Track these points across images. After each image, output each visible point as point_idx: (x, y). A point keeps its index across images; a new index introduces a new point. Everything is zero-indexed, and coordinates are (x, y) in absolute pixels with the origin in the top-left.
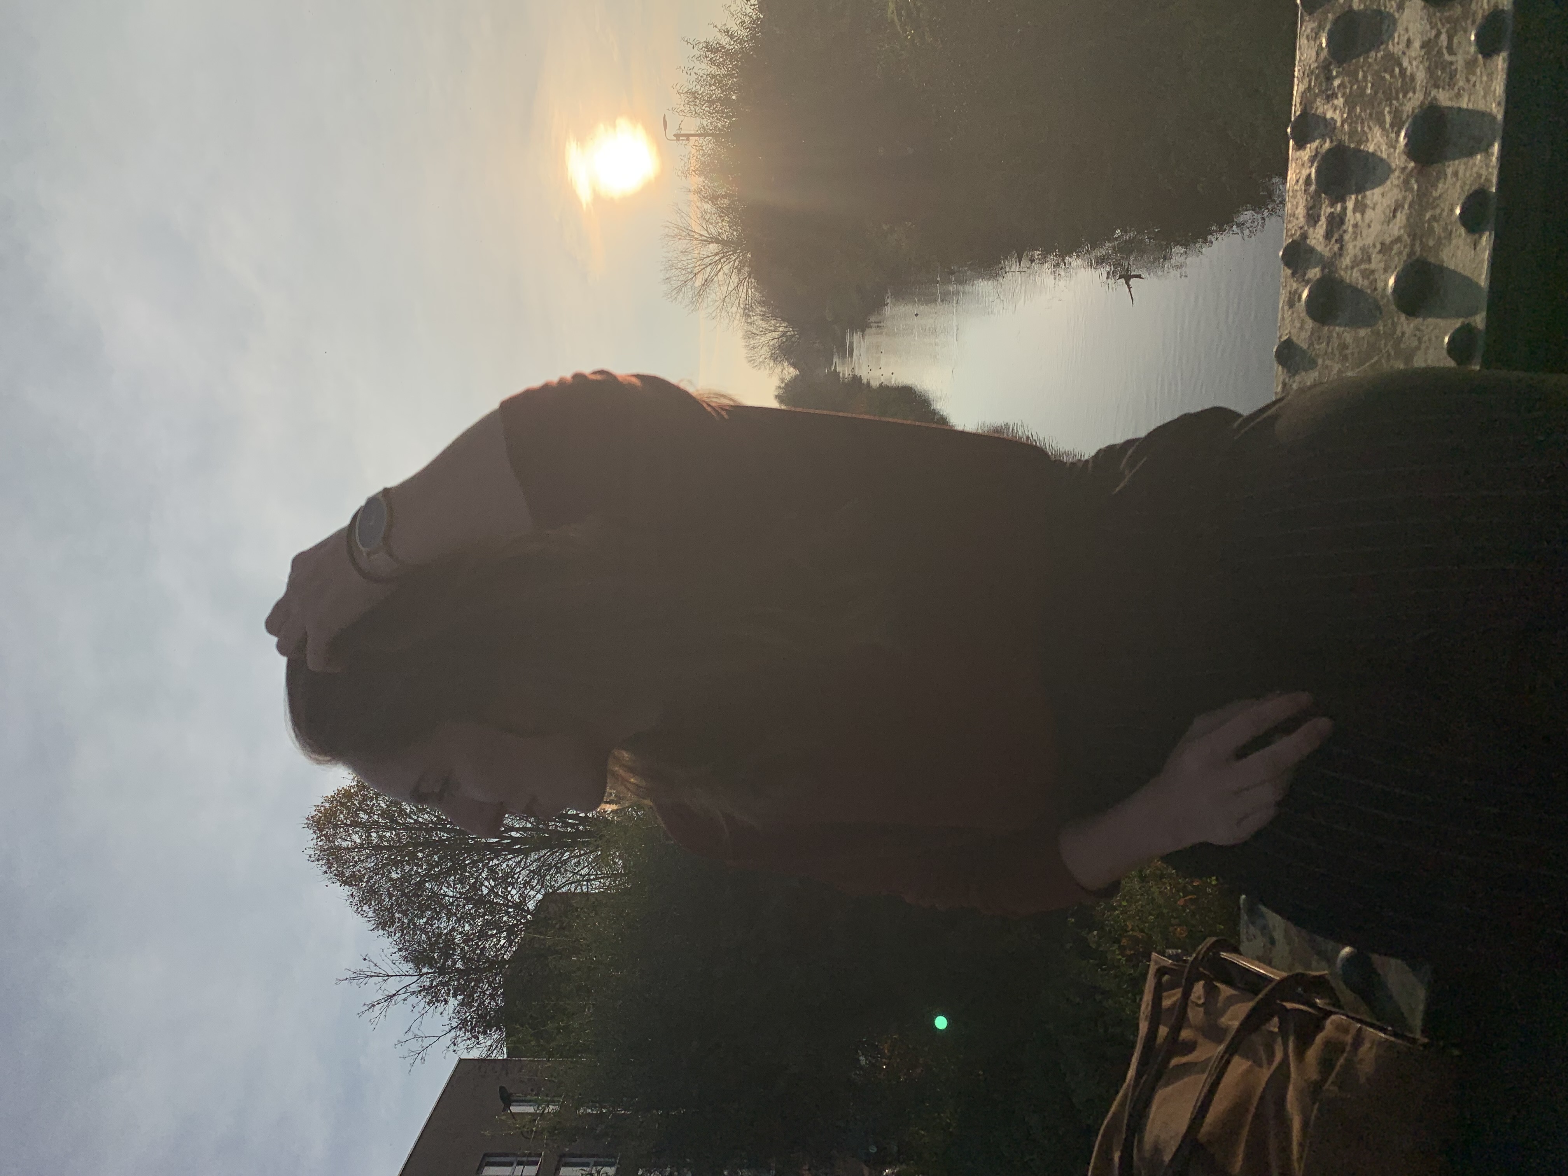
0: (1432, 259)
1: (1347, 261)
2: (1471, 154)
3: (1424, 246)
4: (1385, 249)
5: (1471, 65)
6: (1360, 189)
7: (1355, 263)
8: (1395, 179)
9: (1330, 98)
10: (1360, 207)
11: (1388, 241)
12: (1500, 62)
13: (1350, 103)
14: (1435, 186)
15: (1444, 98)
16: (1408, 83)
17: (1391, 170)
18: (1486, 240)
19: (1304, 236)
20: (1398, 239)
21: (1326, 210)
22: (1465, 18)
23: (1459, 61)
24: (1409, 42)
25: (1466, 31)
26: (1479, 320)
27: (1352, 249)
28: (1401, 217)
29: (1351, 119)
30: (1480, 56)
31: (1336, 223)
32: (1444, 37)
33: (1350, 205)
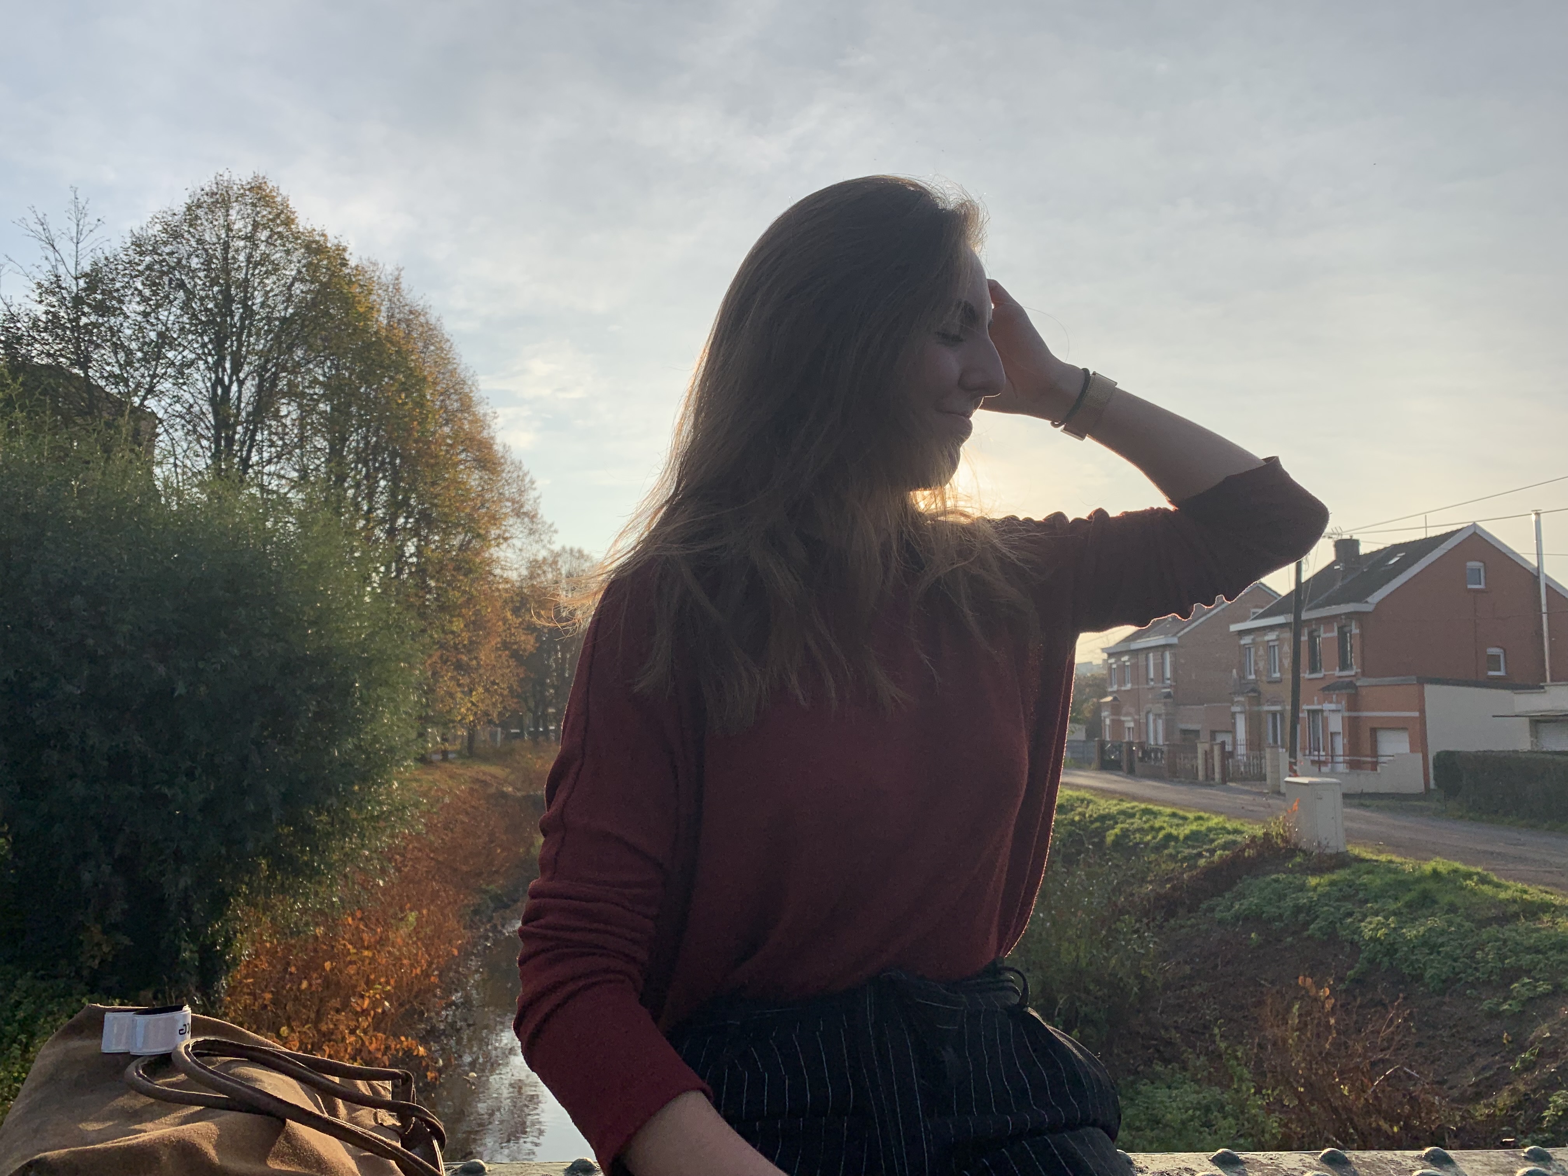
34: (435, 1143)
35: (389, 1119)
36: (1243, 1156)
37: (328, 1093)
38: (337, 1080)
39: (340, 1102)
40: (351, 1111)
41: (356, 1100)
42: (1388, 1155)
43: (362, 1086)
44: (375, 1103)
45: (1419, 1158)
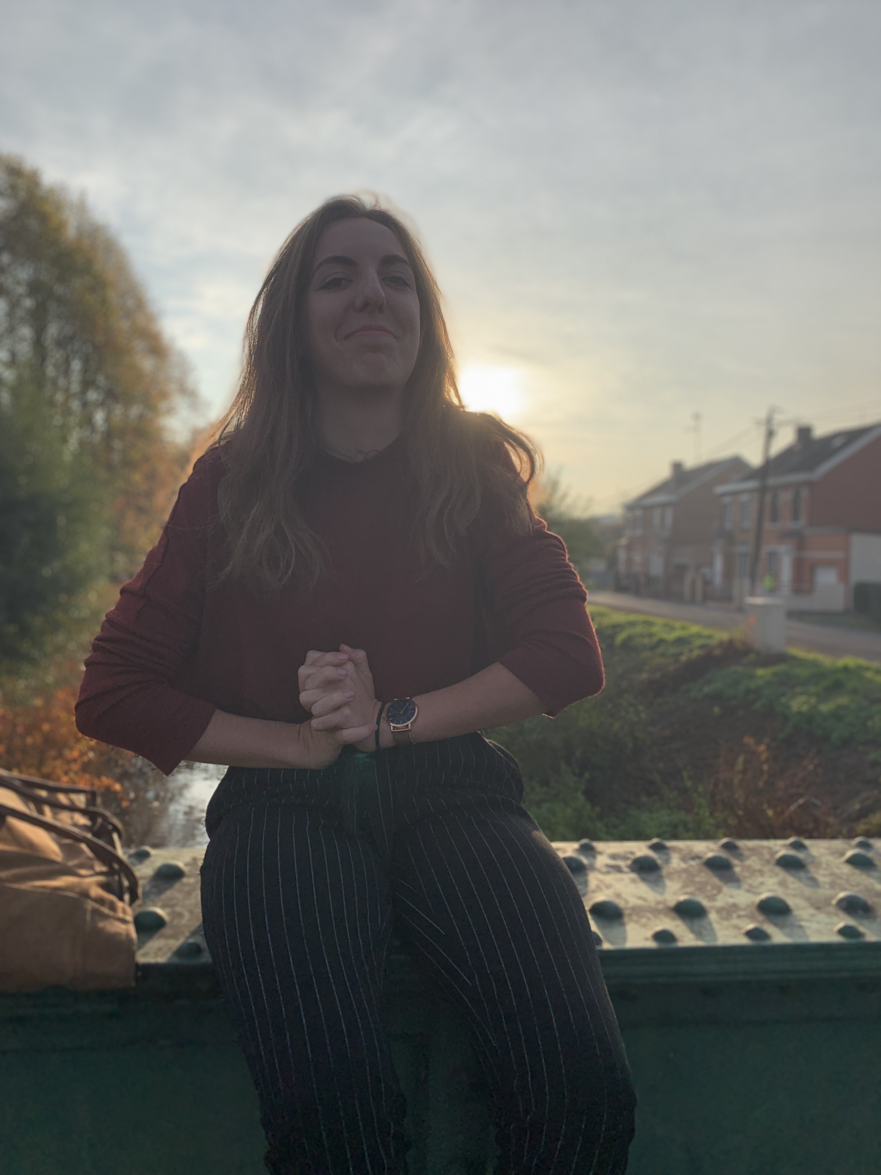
0: (626, 919)
1: (601, 877)
2: (693, 931)
3: (630, 915)
4: (618, 895)
5: (737, 927)
6: (644, 880)
7: (601, 881)
8: (659, 898)
9: (684, 859)
10: (633, 881)
11: (624, 895)
12: (745, 941)
13: (685, 871)
14: (666, 915)
15: (713, 916)
16: (712, 898)
17: (662, 893)
18: (652, 944)
19: (600, 853)
20: (627, 902)
21: (621, 863)
22: (758, 922)
23: (735, 921)
24: (731, 896)
25: (752, 922)
26: (606, 946)
27: (610, 879)
28: (640, 902)
29: (679, 872)
30: (743, 931)
31: (618, 869)
32: (742, 913)
33: (633, 876)
34: (115, 836)
35: (82, 820)
36: (670, 844)
37: (39, 803)
38: (44, 793)
39: (47, 810)
40: (55, 815)
41: (57, 806)
42: (765, 843)
43: (62, 798)
44: (72, 808)
45: (785, 846)
